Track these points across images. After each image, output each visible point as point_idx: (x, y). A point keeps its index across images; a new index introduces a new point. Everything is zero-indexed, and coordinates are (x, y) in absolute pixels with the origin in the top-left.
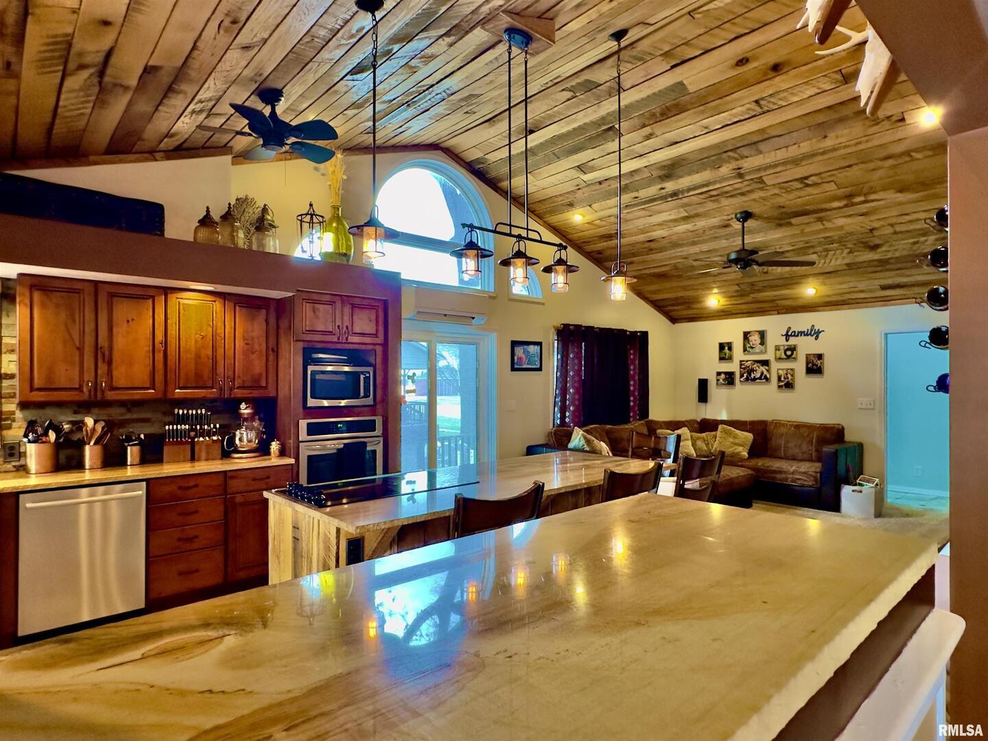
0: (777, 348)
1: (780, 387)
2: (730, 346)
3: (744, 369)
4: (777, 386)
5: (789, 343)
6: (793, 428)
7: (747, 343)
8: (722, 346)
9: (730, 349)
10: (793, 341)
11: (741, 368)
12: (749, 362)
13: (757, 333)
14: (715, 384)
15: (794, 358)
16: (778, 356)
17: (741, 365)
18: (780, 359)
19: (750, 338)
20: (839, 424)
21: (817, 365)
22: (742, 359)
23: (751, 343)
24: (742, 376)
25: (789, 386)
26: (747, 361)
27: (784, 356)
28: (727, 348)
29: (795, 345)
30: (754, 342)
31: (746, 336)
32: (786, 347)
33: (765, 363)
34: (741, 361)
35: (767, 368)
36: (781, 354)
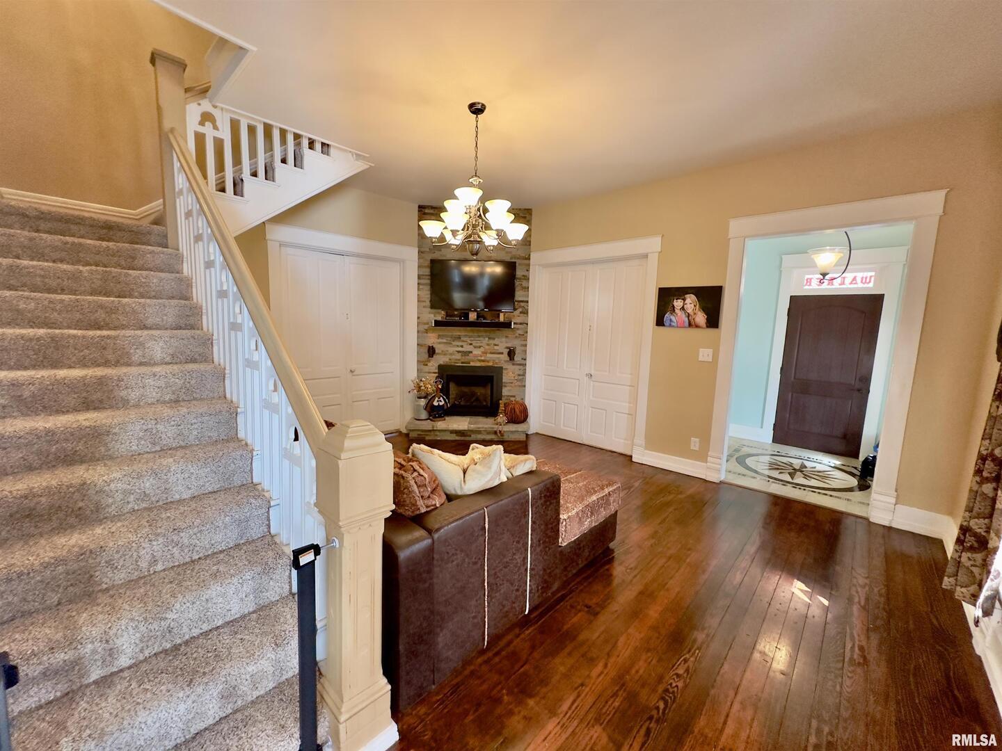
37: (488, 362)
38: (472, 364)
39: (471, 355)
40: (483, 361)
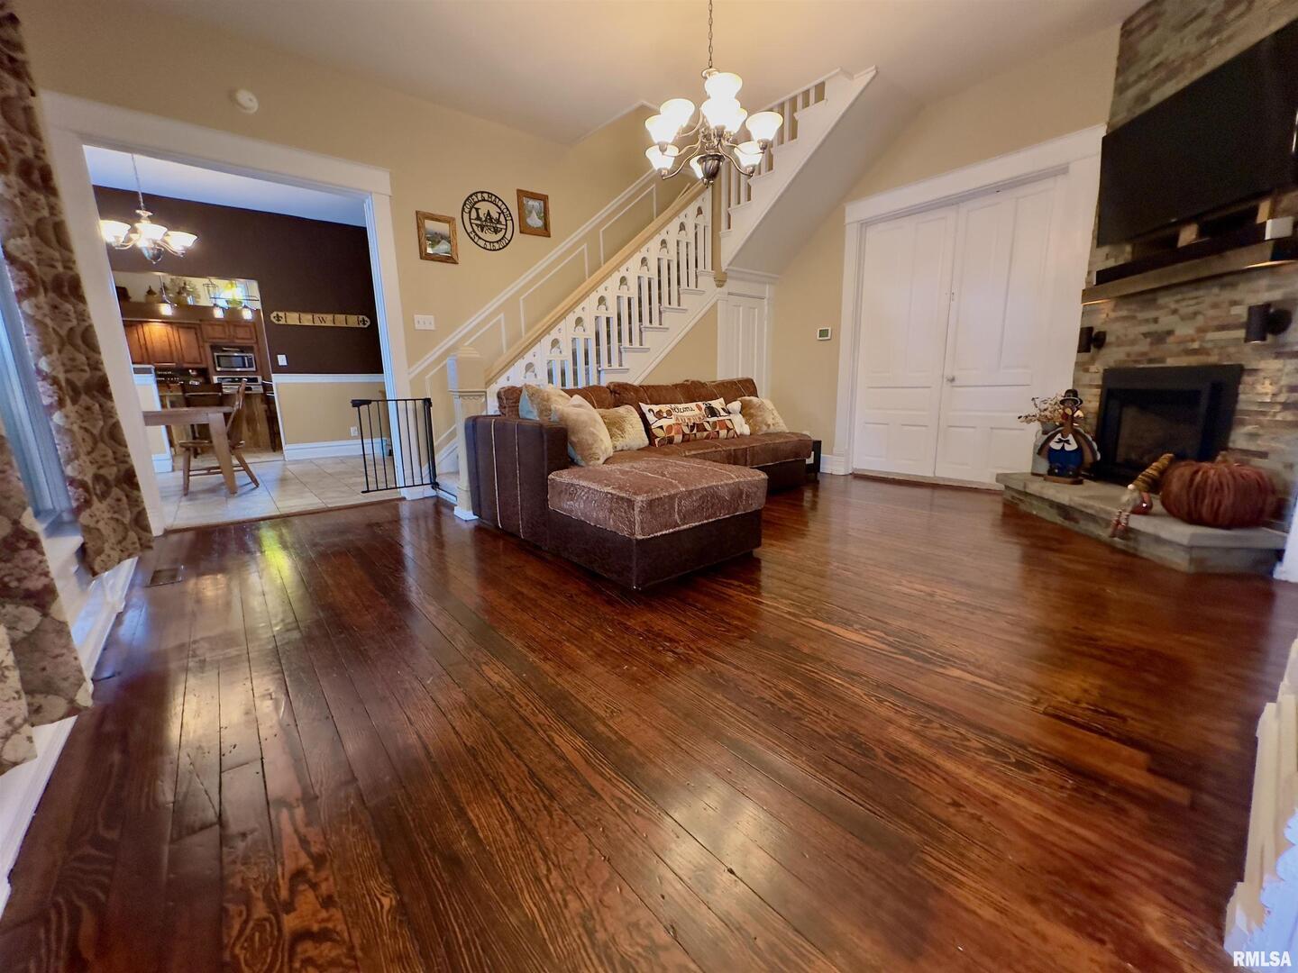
37: (1208, 354)
38: (1170, 362)
39: (1171, 339)
40: (1195, 352)
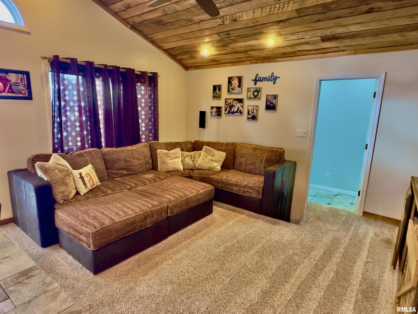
0: (249, 90)
1: (248, 118)
2: (219, 87)
3: (228, 105)
4: (246, 118)
5: (257, 86)
6: (251, 150)
7: (230, 86)
8: (215, 88)
9: (219, 90)
10: (259, 85)
11: (226, 104)
12: (231, 100)
13: (237, 78)
14: (210, 115)
15: (259, 98)
16: (249, 96)
17: (226, 102)
18: (250, 98)
19: (232, 82)
20: (282, 149)
21: (273, 104)
22: (227, 98)
23: (233, 86)
24: (226, 110)
25: (254, 118)
26: (230, 99)
27: (252, 96)
28: (218, 89)
29: (260, 88)
30: (234, 85)
31: (230, 80)
32: (254, 89)
33: (241, 101)
34: (226, 99)
35: (241, 104)
36: (251, 94)
